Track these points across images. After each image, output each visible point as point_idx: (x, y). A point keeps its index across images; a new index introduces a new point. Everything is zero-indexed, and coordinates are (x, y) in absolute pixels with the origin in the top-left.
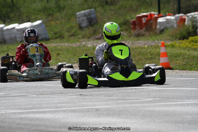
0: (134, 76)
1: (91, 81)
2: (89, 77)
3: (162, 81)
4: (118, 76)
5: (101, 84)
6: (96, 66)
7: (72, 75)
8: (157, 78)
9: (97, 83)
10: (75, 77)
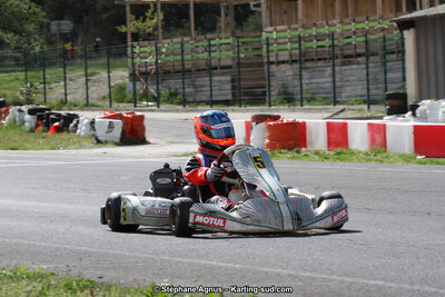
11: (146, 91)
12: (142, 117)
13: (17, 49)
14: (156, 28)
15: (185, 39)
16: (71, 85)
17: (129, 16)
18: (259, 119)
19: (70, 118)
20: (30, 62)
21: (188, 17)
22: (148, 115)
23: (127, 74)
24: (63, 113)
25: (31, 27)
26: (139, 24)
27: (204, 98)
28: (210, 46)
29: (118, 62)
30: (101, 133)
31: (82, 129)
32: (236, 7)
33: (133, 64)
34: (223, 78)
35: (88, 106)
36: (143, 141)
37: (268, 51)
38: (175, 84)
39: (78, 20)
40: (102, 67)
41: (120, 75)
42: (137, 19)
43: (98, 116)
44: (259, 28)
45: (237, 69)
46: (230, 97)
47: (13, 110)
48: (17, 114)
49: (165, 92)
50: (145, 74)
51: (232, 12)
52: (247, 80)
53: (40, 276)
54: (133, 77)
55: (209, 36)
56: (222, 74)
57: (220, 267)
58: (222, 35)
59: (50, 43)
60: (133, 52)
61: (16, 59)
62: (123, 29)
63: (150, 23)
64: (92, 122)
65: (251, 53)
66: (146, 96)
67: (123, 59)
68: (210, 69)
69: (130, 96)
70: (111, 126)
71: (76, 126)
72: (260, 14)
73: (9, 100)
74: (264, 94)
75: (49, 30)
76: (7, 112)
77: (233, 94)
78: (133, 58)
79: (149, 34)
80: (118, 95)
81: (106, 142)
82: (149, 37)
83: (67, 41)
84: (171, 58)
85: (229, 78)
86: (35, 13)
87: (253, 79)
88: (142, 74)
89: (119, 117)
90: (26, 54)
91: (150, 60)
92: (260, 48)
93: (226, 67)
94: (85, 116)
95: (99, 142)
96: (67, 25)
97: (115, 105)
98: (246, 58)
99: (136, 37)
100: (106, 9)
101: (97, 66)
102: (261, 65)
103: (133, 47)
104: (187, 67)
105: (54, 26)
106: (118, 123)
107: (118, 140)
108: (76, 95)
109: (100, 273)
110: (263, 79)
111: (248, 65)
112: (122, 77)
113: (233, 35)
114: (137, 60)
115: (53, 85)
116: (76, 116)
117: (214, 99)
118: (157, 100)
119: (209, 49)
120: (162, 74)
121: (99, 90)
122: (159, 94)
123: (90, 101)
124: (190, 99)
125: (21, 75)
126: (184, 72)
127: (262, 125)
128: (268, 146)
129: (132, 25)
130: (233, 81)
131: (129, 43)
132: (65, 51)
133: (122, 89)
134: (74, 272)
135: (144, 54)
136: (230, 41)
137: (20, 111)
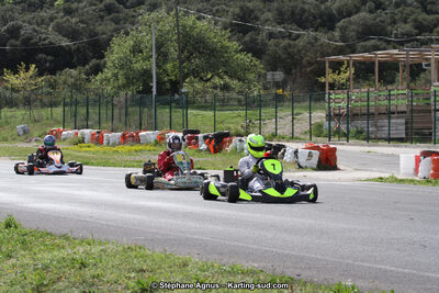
0: (290, 192)
1: (243, 195)
2: (241, 191)
3: (314, 201)
4: (272, 192)
5: (255, 199)
6: (243, 179)
7: (218, 188)
8: (311, 197)
9: (250, 198)
10: (222, 190)
11: (339, 128)
12: (335, 149)
13: (240, 93)
14: (348, 80)
15: (371, 89)
16: (280, 122)
17: (328, 70)
18: (426, 154)
19: (279, 147)
20: (249, 103)
21: (373, 72)
22: (338, 147)
23: (324, 115)
24: (274, 143)
25: (251, 76)
26: (335, 76)
27: (384, 136)
28: (390, 95)
29: (318, 105)
30: (302, 160)
31: (288, 156)
32: (411, 66)
33: (329, 108)
34: (399, 121)
35: (293, 138)
36: (335, 168)
37: (435, 101)
38: (361, 124)
39: (288, 72)
40: (305, 109)
41: (319, 116)
42: (334, 72)
43: (300, 146)
44: (429, 82)
45: (411, 115)
46: (404, 136)
47: (235, 140)
48: (238, 143)
49: (353, 130)
50: (339, 116)
51: (408, 70)
52: (417, 122)
53: (252, 273)
54: (329, 118)
55: (389, 87)
56: (398, 118)
57: (391, 271)
58: (400, 87)
59: (265, 88)
60: (330, 98)
61: (239, 101)
62: (323, 80)
63: (344, 76)
64: (296, 152)
65: (422, 103)
66: (338, 132)
67: (322, 103)
68: (389, 114)
69: (326, 132)
70: (310, 155)
71: (283, 154)
72: (430, 72)
73: (233, 132)
74: (431, 134)
75: (265, 78)
76: (230, 142)
77: (407, 134)
78: (329, 103)
79: (343, 84)
80: (316, 130)
81: (306, 167)
82: (342, 87)
83: (278, 87)
84: (359, 104)
85: (403, 121)
86: (255, 65)
87: (422, 122)
88: (336, 115)
89: (317, 148)
90: (247, 97)
91: (343, 104)
92: (428, 99)
93: (402, 113)
94: (291, 147)
95: (300, 167)
96: (279, 75)
97: (314, 138)
98: (417, 105)
99: (332, 86)
100: (310, 64)
101: (301, 107)
102: (430, 112)
103: (330, 94)
104: (371, 111)
105: (269, 76)
106: (316, 154)
107: (315, 167)
108: (284, 130)
109: (298, 272)
110: (430, 122)
111: (419, 111)
112: (320, 117)
113: (408, 87)
114: (332, 105)
115: (267, 121)
116: (284, 146)
117: (392, 136)
118: (347, 136)
119: (389, 97)
120: (352, 116)
121: (302, 126)
122: (348, 131)
123: (295, 135)
124: (373, 136)
125: (243, 113)
126: (369, 115)
127: (429, 159)
128: (432, 175)
129: (330, 77)
130: (406, 123)
131: (327, 91)
132: (277, 96)
133: (320, 126)
134: (278, 270)
135: (338, 100)
136: (405, 92)
137: (240, 141)
